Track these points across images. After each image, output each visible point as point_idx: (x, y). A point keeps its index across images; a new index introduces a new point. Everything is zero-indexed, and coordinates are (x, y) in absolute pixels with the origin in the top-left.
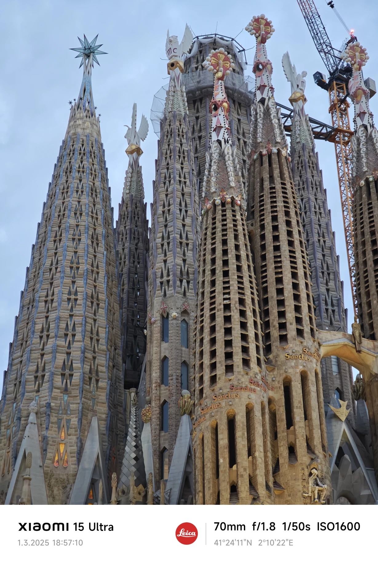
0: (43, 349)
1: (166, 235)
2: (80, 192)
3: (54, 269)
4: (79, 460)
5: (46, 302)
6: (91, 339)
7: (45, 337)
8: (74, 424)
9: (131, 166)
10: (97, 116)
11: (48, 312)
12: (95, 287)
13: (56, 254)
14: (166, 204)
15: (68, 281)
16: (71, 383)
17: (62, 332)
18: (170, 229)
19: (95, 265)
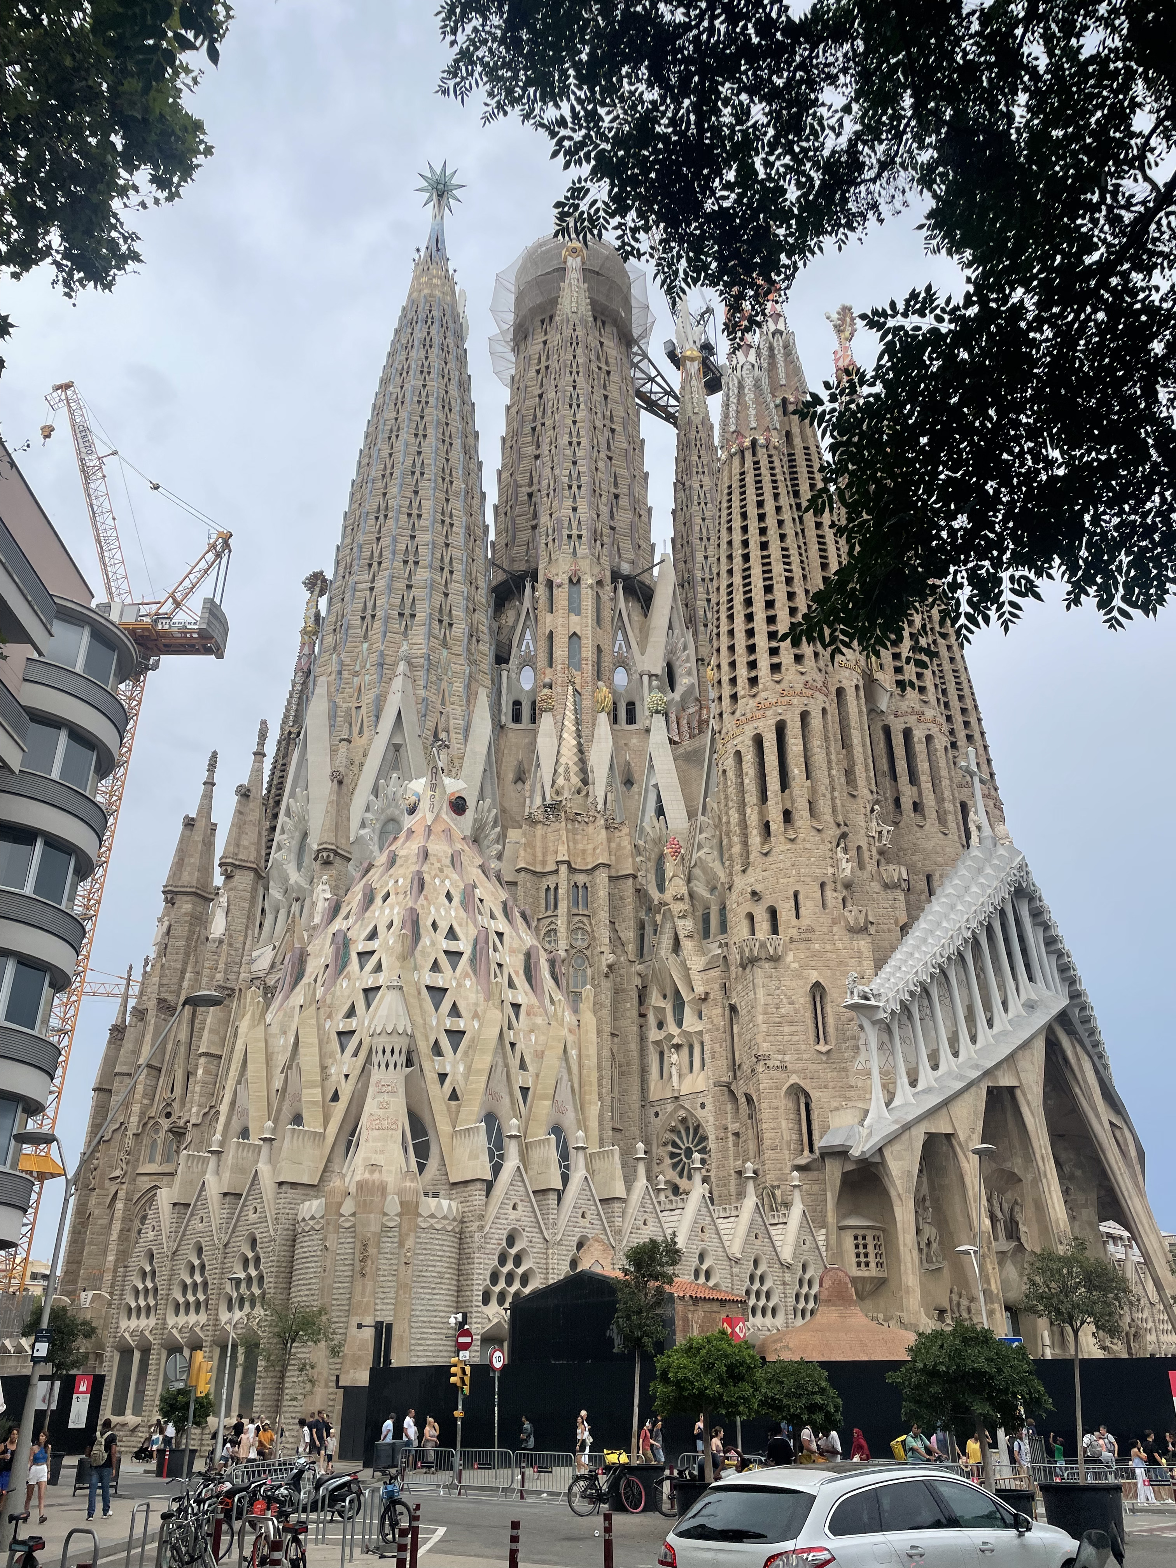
1: (575, 475)
3: (418, 473)
4: (466, 738)
5: (410, 515)
7: (411, 563)
8: (458, 690)
13: (419, 453)
15: (440, 495)
16: (451, 634)
17: (435, 564)
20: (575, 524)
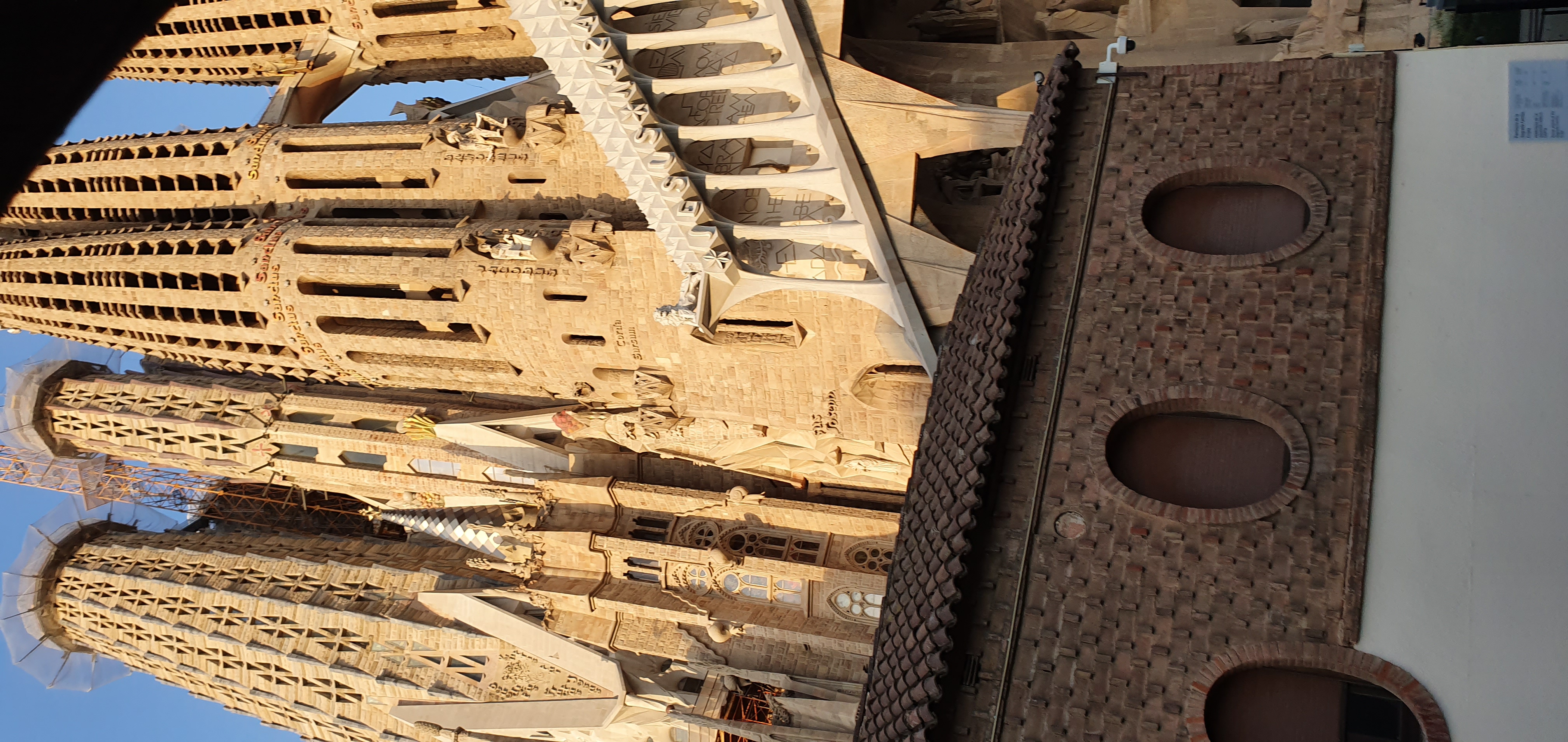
0: (296, 679)
1: (153, 435)
4: (479, 632)
5: (226, 666)
6: (298, 590)
7: (279, 675)
8: (422, 636)
11: (240, 663)
12: (223, 573)
13: (157, 639)
15: (199, 619)
16: (354, 635)
17: (274, 641)
20: (210, 442)
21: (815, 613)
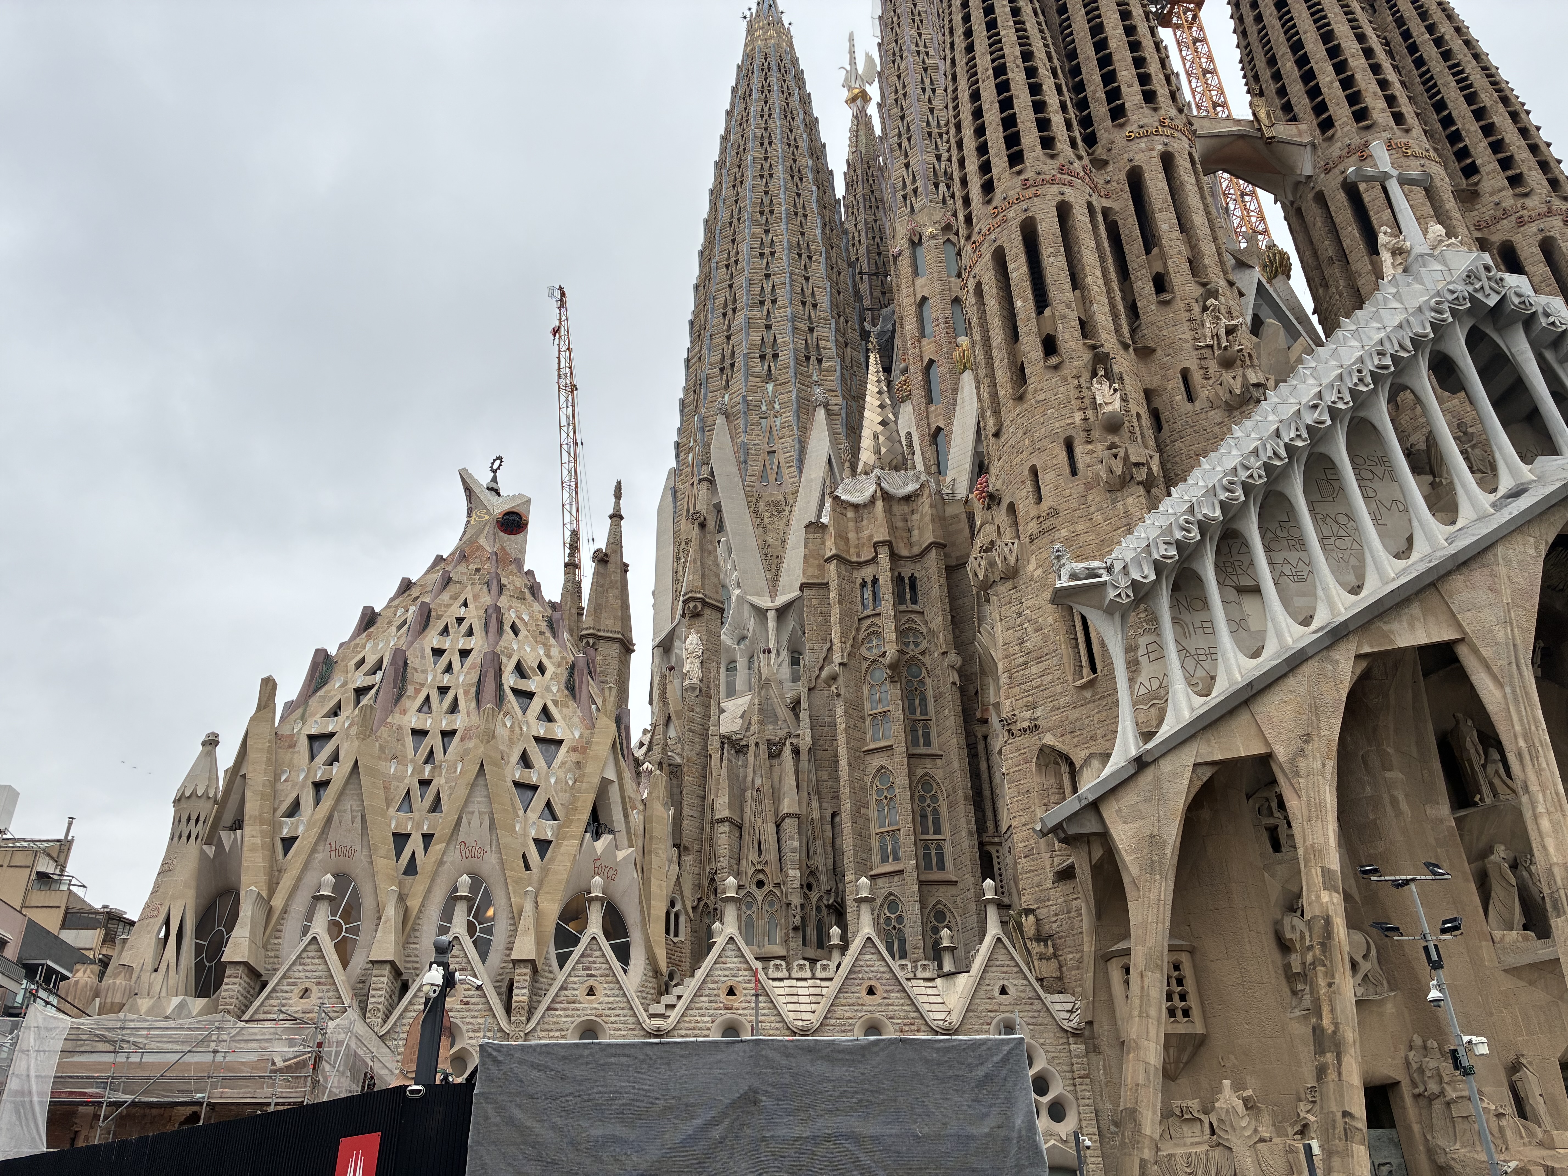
0: (728, 329)
2: (766, 117)
4: (800, 468)
6: (804, 303)
8: (787, 422)
9: (856, 117)
10: (786, 25)
11: (732, 277)
12: (803, 234)
14: (899, 87)
15: (760, 230)
18: (909, 119)
19: (799, 206)
21: (868, 758)
